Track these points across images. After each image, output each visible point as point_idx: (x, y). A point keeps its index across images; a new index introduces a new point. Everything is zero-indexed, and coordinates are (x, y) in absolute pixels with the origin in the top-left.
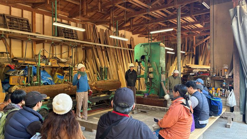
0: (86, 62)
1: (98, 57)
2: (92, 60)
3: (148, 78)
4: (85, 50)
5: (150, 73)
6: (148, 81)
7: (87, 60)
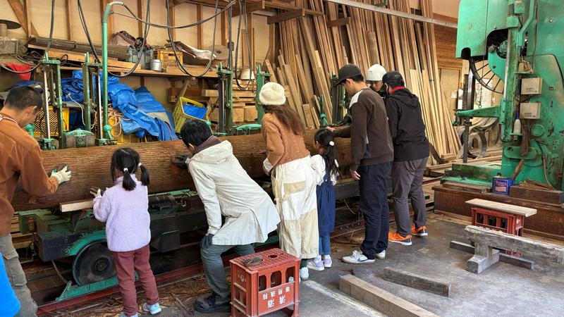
0: (278, 65)
1: (318, 47)
2: (298, 57)
3: (518, 121)
4: (277, 24)
5: (527, 98)
6: (517, 131)
7: (282, 56)
